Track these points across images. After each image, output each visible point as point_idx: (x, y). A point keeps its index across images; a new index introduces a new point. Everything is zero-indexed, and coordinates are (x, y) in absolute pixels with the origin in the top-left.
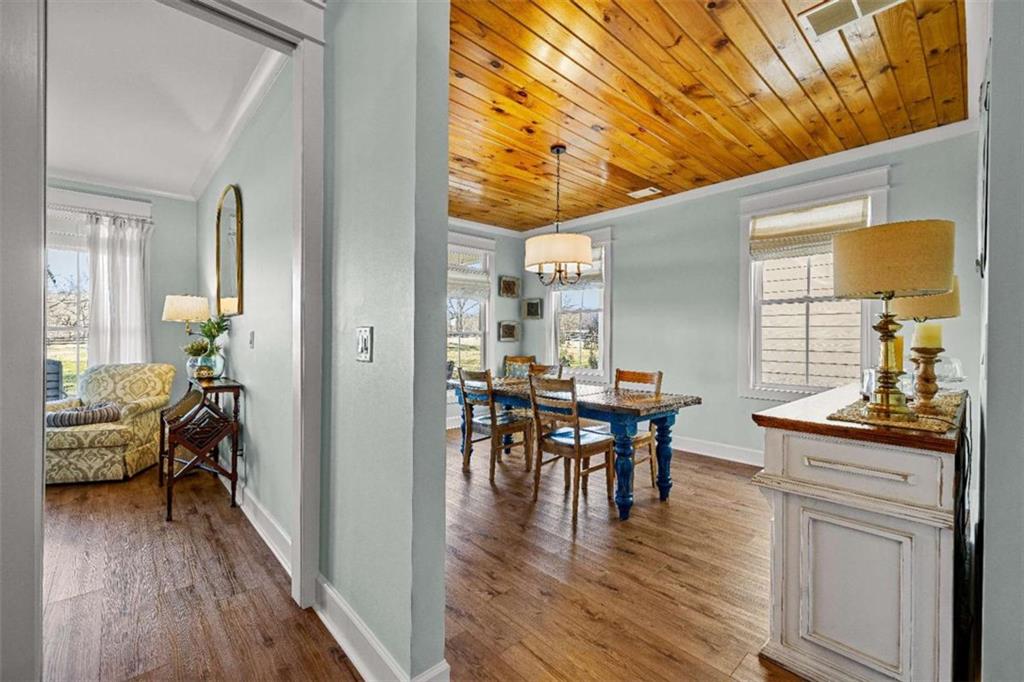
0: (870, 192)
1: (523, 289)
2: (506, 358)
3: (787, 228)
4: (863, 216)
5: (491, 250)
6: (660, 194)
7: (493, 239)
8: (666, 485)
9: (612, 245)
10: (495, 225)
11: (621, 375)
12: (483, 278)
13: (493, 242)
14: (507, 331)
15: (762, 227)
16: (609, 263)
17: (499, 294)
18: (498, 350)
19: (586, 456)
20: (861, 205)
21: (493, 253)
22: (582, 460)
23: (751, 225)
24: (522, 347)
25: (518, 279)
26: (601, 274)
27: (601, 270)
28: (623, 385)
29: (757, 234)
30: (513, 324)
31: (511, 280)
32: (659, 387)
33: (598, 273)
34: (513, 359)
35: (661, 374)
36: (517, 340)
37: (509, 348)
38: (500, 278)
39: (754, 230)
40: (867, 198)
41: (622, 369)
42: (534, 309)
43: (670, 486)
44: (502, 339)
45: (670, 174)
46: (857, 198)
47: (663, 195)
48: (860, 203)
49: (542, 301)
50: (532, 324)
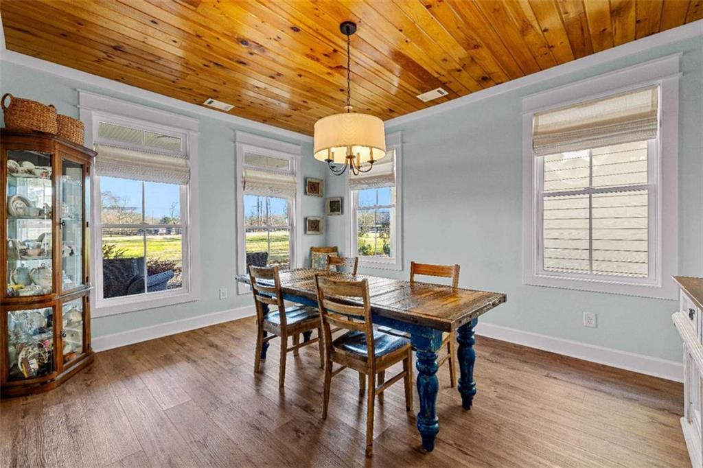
0: (661, 81)
1: (326, 189)
2: (312, 249)
3: (570, 122)
4: (652, 105)
5: (297, 154)
6: (446, 96)
7: (299, 145)
8: (470, 392)
9: (402, 147)
10: (299, 132)
11: (416, 268)
12: (290, 179)
13: (299, 148)
14: (313, 226)
15: (544, 123)
16: (400, 166)
17: (305, 193)
18: (306, 242)
19: (381, 370)
20: (650, 95)
21: (299, 157)
22: (377, 375)
23: (534, 122)
24: (326, 240)
25: (322, 180)
26: (393, 174)
27: (393, 170)
28: (418, 278)
29: (540, 130)
30: (318, 219)
31: (317, 181)
32: (456, 282)
33: (390, 172)
34: (318, 250)
35: (458, 268)
36: (322, 234)
37: (314, 240)
38: (305, 180)
39: (537, 126)
40: (657, 87)
41: (416, 262)
42: (336, 206)
43: (474, 393)
44: (308, 232)
45: (459, 71)
46: (645, 89)
47: (448, 98)
48: (649, 93)
49: (342, 199)
50: (335, 219)
